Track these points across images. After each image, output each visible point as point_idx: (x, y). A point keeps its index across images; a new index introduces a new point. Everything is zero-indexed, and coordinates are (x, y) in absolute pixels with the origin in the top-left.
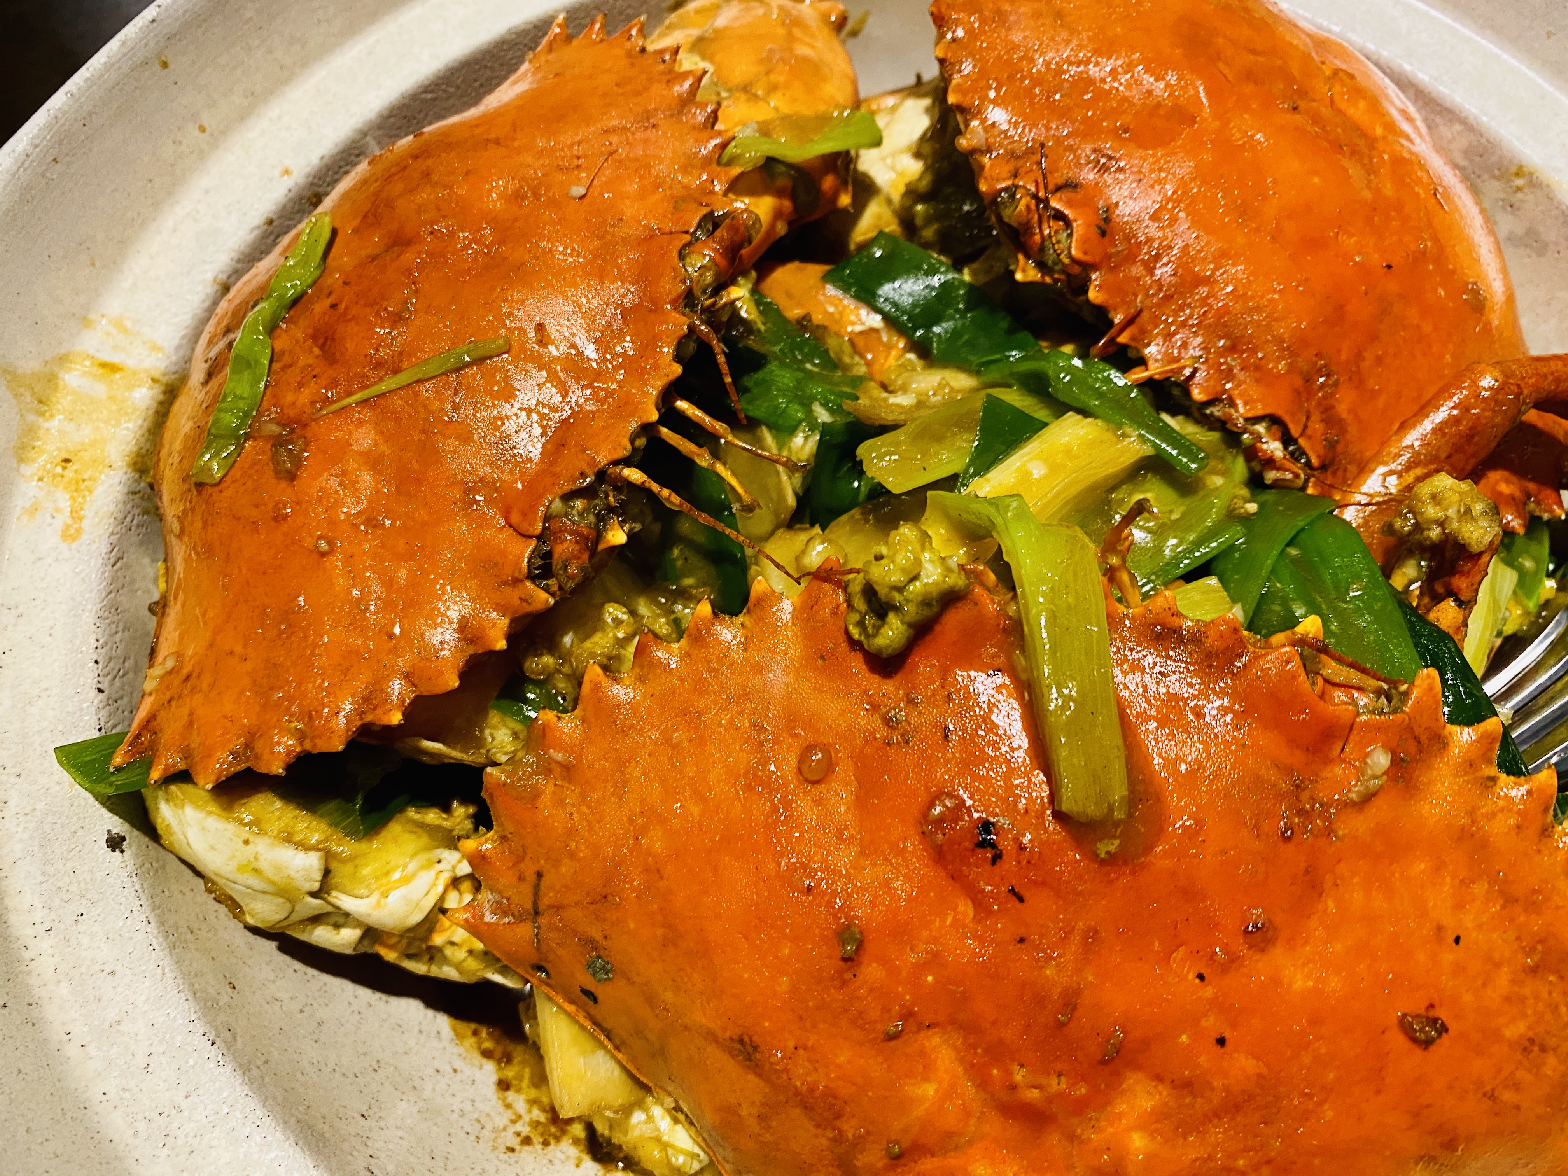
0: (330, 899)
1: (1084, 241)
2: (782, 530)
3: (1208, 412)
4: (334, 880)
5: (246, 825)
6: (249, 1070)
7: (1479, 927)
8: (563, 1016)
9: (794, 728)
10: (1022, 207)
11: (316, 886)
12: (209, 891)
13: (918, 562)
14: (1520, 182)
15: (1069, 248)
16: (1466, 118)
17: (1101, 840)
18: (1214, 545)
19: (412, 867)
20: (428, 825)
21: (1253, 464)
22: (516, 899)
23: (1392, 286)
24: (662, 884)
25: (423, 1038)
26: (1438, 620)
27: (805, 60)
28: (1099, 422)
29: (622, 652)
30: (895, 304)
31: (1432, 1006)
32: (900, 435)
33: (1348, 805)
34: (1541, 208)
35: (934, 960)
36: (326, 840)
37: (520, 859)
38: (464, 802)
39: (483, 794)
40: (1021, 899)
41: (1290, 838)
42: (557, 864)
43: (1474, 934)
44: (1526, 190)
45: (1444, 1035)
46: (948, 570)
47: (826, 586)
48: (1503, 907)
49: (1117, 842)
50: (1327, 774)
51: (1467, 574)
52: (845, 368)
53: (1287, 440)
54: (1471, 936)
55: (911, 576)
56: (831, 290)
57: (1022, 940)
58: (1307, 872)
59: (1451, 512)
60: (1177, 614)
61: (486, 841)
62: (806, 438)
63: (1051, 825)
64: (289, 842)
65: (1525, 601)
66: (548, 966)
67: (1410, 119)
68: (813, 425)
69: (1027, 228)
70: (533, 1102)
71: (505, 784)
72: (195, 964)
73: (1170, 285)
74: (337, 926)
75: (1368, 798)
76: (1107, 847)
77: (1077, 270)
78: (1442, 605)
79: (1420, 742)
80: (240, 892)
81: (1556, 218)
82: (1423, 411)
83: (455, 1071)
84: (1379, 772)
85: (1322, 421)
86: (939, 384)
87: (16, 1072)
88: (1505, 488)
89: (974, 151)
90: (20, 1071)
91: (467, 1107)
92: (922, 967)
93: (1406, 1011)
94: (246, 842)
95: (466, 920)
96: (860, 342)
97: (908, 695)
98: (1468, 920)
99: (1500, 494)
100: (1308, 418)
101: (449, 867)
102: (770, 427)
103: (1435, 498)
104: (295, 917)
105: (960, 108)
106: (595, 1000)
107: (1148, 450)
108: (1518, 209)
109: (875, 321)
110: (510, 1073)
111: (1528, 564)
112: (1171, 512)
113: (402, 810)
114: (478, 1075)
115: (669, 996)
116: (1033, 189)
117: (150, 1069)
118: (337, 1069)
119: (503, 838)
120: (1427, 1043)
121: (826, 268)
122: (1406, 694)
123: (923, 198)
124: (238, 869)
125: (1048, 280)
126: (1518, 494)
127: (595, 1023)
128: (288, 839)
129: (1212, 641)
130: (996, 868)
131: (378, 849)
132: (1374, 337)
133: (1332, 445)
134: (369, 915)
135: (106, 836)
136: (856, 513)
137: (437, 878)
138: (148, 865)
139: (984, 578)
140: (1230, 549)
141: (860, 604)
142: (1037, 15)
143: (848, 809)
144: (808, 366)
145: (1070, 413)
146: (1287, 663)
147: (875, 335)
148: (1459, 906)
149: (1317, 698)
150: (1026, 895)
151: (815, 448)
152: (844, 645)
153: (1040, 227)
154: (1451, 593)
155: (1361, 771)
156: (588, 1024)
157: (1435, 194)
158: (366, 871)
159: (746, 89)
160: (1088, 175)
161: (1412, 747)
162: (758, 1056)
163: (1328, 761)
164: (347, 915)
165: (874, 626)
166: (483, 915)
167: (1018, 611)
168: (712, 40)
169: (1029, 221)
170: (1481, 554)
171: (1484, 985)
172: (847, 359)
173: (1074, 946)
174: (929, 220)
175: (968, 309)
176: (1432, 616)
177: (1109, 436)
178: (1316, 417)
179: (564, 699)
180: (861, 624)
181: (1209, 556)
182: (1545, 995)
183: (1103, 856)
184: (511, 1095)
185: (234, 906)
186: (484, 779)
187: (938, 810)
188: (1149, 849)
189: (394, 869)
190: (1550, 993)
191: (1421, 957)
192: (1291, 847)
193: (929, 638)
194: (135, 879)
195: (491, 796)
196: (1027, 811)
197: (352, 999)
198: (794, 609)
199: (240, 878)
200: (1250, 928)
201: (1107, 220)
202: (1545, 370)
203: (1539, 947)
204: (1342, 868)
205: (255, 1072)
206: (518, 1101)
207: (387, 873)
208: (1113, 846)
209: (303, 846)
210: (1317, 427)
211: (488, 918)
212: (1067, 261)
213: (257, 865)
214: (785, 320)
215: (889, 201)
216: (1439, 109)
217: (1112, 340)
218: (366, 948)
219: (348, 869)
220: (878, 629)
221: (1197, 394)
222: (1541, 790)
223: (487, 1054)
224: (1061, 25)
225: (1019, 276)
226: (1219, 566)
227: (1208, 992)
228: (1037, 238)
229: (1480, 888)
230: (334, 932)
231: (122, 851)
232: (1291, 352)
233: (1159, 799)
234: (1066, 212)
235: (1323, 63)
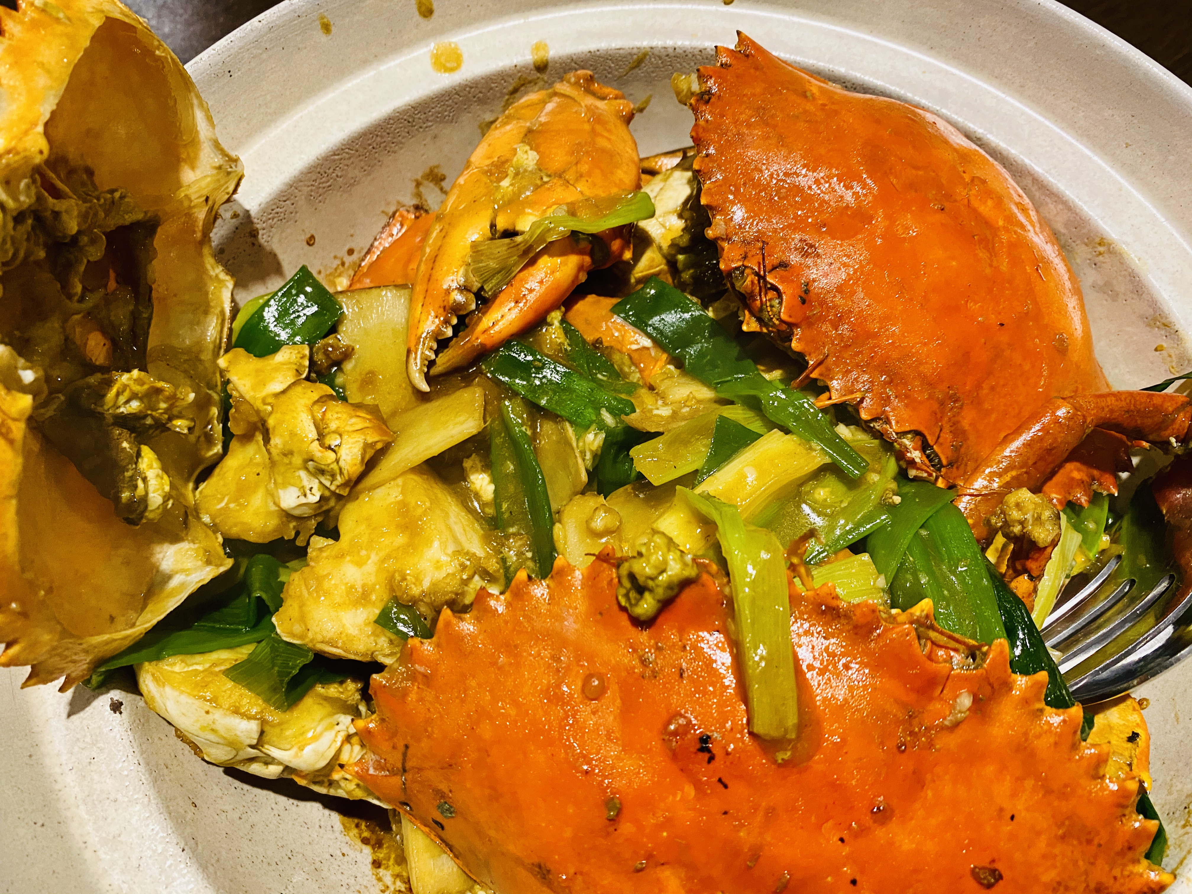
0: (263, 750)
1: (789, 309)
2: (578, 497)
3: (872, 425)
4: (266, 738)
5: (208, 701)
6: (207, 868)
7: (1027, 809)
8: (419, 832)
9: (580, 661)
10: (748, 282)
11: (254, 742)
12: (179, 737)
13: (665, 562)
14: (1101, 249)
15: (780, 312)
16: (1066, 201)
17: (779, 751)
18: (868, 526)
19: (319, 729)
20: (331, 698)
21: (901, 463)
22: (391, 760)
23: (1004, 338)
24: (488, 760)
25: (322, 831)
26: (1017, 588)
27: (603, 151)
28: (794, 438)
29: (466, 588)
30: (661, 332)
31: (993, 861)
32: (658, 443)
33: (942, 728)
34: (1115, 268)
35: (668, 823)
36: (262, 712)
37: (394, 734)
38: (354, 680)
39: (370, 692)
40: (726, 787)
41: (903, 751)
42: (418, 740)
43: (1023, 814)
44: (1106, 255)
45: (1001, 882)
46: (685, 564)
47: (605, 565)
48: (1044, 796)
49: (789, 753)
50: (931, 707)
51: (1037, 560)
52: (625, 376)
53: (925, 446)
54: (1022, 815)
55: (660, 570)
56: (617, 319)
57: (725, 813)
58: (914, 773)
59: (1028, 516)
60: (837, 597)
61: (371, 722)
62: (596, 434)
63: (746, 738)
64: (237, 713)
65: (1087, 552)
66: (411, 804)
67: (1024, 210)
68: (602, 426)
69: (752, 296)
70: (397, 876)
71: (385, 686)
72: (169, 792)
73: (849, 338)
74: (266, 764)
75: (957, 725)
76: (783, 756)
77: (784, 327)
78: (1020, 578)
79: (993, 687)
80: (201, 742)
81: (1125, 276)
82: (1018, 431)
83: (343, 855)
84: (964, 709)
85: (951, 432)
86: (688, 396)
87: (51, 872)
88: (1076, 475)
89: (717, 239)
90: (54, 872)
91: (352, 881)
92: (661, 827)
93: (977, 864)
94: (207, 712)
95: (357, 772)
96: (635, 356)
97: (657, 644)
98: (1020, 806)
99: (1073, 479)
100: (941, 430)
101: (344, 728)
102: (572, 423)
103: (1018, 505)
104: (238, 758)
105: (709, 207)
106: (443, 828)
107: (828, 460)
108: (1100, 267)
109: (647, 342)
110: (381, 855)
111: (1091, 526)
112: (841, 502)
113: (311, 687)
114: (359, 857)
115: (492, 833)
116: (757, 269)
117: (141, 869)
118: (264, 860)
119: (383, 720)
120: (989, 886)
121: (615, 301)
122: (985, 654)
123: (682, 250)
124: (200, 729)
125: (765, 330)
126: (1085, 478)
127: (442, 840)
128: (236, 712)
129: (858, 618)
130: (711, 766)
131: (297, 717)
132: (989, 373)
133: (957, 449)
134: (290, 762)
135: (110, 702)
136: (629, 487)
137: (336, 736)
138: (138, 721)
139: (710, 569)
140: (881, 529)
141: (627, 584)
142: (766, 138)
143: (615, 718)
144: (599, 376)
145: (776, 430)
146: (907, 635)
147: (646, 352)
148: (1014, 795)
149: (925, 659)
150: (730, 784)
151: (601, 443)
152: (616, 607)
153: (760, 296)
154: (1026, 571)
155: (953, 707)
156: (438, 841)
157: (1037, 270)
158: (288, 733)
159: (560, 175)
160: (794, 258)
161: (988, 690)
162: (551, 876)
163: (931, 699)
164: (273, 759)
165: (635, 598)
166: (368, 770)
167: (731, 592)
168: (539, 132)
169: (752, 292)
170: (1046, 548)
171: (1029, 847)
172: (626, 369)
173: (760, 817)
174: (687, 267)
175: (711, 336)
176: (1013, 585)
177: (800, 450)
178: (947, 429)
179: (425, 619)
180: (627, 596)
181: (867, 533)
182: (1069, 854)
183: (780, 761)
184: (382, 871)
185: (196, 749)
186: (371, 682)
187: (672, 727)
188: (810, 757)
189: (308, 731)
190: (1072, 852)
191: (988, 829)
192: (904, 756)
193: (671, 607)
194: (129, 733)
195: (375, 693)
196: (732, 729)
197: (273, 806)
198: (583, 578)
199: (201, 733)
200: (875, 810)
201: (807, 292)
202: (1103, 404)
203: (1067, 822)
204: (938, 770)
205: (211, 869)
206: (387, 876)
207: (302, 734)
208: (787, 755)
209: (246, 716)
210: (947, 436)
211: (371, 771)
212: (777, 322)
213: (214, 727)
214: (584, 341)
215: (660, 248)
216: (1048, 192)
217: (807, 376)
218: (286, 776)
219: (277, 730)
220: (638, 601)
221: (864, 415)
222: (1071, 720)
223: (365, 841)
224: (782, 146)
225: (745, 328)
226: (871, 543)
227: (846, 850)
228: (758, 303)
229: (1029, 783)
230: (265, 767)
231: (121, 713)
232: (930, 384)
233: (818, 723)
234: (780, 287)
235: (964, 172)
